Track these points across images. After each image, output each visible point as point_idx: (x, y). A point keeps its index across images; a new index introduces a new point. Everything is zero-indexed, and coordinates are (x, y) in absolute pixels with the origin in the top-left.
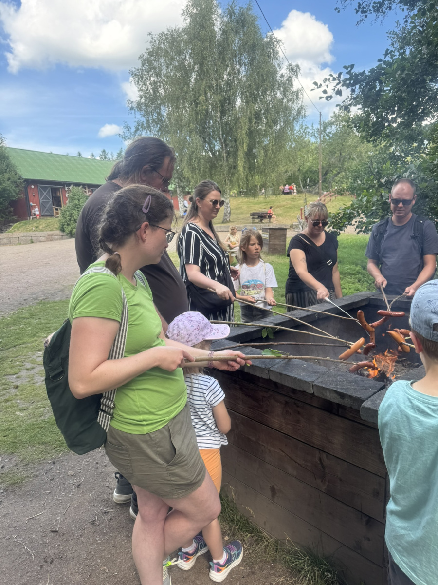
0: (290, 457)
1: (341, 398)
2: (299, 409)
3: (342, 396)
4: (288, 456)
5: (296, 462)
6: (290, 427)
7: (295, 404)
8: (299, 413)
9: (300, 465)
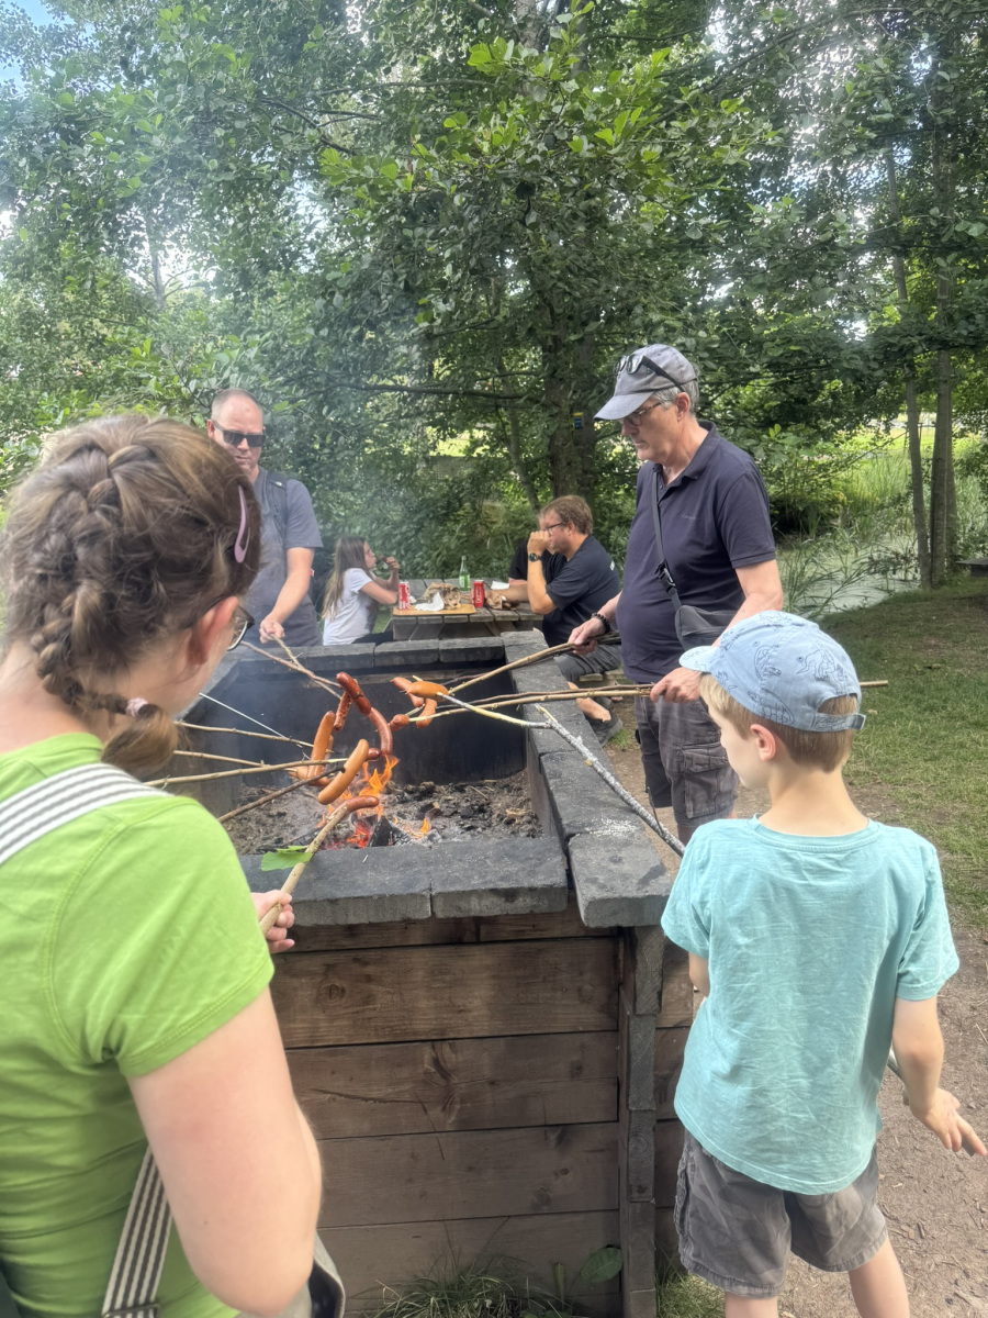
0: (347, 1096)
1: (507, 900)
2: (370, 970)
3: (510, 895)
4: (341, 1095)
5: (367, 1100)
6: (345, 1023)
7: (356, 960)
8: (369, 979)
9: (381, 1100)
